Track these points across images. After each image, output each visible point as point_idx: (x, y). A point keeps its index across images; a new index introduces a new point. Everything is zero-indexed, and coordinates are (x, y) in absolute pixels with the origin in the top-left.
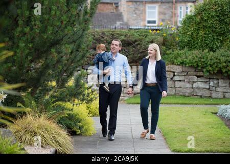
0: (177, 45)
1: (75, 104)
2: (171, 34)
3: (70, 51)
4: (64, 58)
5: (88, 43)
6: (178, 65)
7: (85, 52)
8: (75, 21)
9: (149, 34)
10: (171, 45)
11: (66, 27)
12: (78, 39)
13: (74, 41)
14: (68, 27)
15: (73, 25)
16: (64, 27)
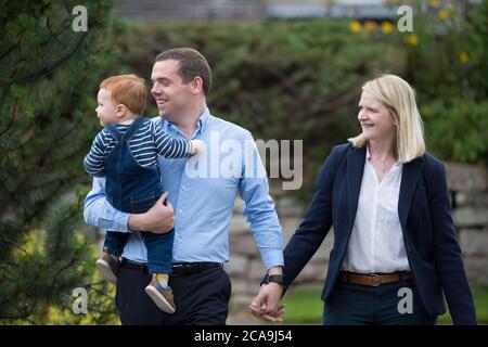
0: (465, 83)
2: (438, 39)
6: (469, 162)
9: (347, 39)
10: (441, 80)
12: (63, 61)
13: (47, 72)
14: (22, 16)
15: (37, 8)
16: (5, 15)
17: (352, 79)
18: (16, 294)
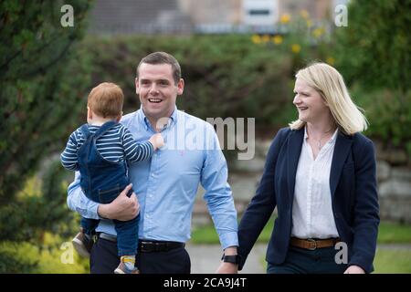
1: (45, 246)
3: (30, 99)
4: (14, 119)
5: (80, 77)
7: (71, 103)
8: (39, 12)
9: (251, 48)
11: (16, 31)
12: (53, 63)
13: (42, 71)
14: (25, 32)
15: (34, 24)
16: (11, 30)
17: (255, 75)
18: (22, 225)
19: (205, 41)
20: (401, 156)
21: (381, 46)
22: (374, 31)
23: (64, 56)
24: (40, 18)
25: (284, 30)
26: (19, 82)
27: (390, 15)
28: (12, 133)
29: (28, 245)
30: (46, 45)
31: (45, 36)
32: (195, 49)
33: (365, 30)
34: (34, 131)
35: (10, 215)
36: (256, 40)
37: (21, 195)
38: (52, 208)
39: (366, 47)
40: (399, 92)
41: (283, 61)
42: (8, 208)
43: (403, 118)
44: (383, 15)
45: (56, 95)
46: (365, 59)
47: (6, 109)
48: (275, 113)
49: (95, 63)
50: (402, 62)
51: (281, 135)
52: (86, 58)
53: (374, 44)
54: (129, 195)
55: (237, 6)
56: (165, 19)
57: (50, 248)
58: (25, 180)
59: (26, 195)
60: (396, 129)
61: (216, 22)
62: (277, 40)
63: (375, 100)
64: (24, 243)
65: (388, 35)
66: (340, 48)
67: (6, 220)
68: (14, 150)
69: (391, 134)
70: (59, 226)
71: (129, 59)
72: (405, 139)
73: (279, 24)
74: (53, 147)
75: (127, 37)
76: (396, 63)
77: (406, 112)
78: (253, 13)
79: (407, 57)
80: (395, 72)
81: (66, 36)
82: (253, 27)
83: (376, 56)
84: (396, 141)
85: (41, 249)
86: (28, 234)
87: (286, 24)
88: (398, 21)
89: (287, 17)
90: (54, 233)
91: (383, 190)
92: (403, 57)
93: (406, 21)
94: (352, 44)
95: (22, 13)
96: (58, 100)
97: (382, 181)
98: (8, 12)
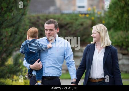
1: (14, 80)
3: (10, 34)
4: (4, 40)
5: (25, 27)
7: (23, 35)
8: (12, 7)
12: (17, 23)
13: (13, 25)
14: (8, 13)
15: (11, 11)
16: (4, 13)
17: (80, 26)
18: (7, 73)
19: (64, 16)
20: (126, 52)
21: (120, 18)
22: (118, 13)
23: (20, 20)
24: (13, 9)
25: (89, 12)
26: (6, 29)
27: (122, 8)
28: (4, 45)
29: (9, 80)
30: (14, 17)
31: (14, 14)
32: (61, 18)
33: (115, 12)
34: (11, 44)
35: (3, 70)
36: (80, 16)
37: (6, 63)
38: (16, 68)
39: (115, 18)
40: (125, 32)
41: (89, 22)
42: (2, 68)
43: (127, 40)
44: (120, 8)
45: (18, 33)
46: (115, 22)
47: (2, 37)
48: (86, 38)
49: (30, 23)
50: (126, 22)
51: (88, 46)
52: (27, 21)
53: (118, 17)
54: (38, 62)
55: (74, 5)
56: (52, 9)
57: (16, 80)
58: (8, 59)
59: (8, 64)
60: (124, 44)
61: (68, 10)
62: (87, 16)
63: (118, 34)
64: (7, 79)
65: (122, 14)
66: (107, 18)
67: (2, 72)
68: (5, 50)
69: (123, 45)
70: (18, 74)
71: (41, 21)
72: (127, 47)
73: (87, 10)
74: (17, 49)
75: (40, 15)
76: (124, 23)
77: (128, 38)
78: (80, 7)
79: (128, 21)
80: (124, 26)
81: (21, 14)
82: (79, 12)
83: (118, 21)
84: (124, 47)
85: (13, 81)
86: (9, 76)
87: (90, 11)
88: (125, 10)
89: (90, 9)
90: (17, 76)
91: (120, 62)
92: (126, 21)
93: (128, 10)
94: (110, 17)
95: (7, 7)
96: (19, 34)
97: (120, 59)
98: (3, 7)
